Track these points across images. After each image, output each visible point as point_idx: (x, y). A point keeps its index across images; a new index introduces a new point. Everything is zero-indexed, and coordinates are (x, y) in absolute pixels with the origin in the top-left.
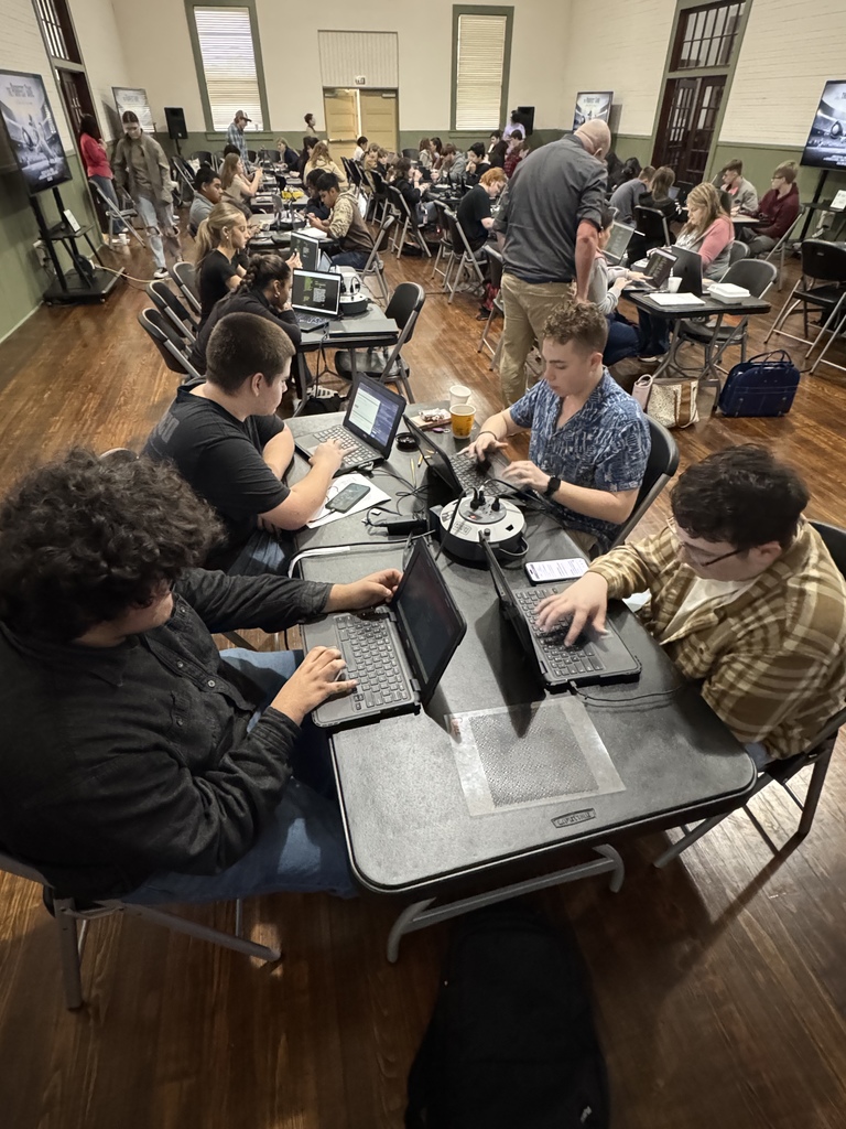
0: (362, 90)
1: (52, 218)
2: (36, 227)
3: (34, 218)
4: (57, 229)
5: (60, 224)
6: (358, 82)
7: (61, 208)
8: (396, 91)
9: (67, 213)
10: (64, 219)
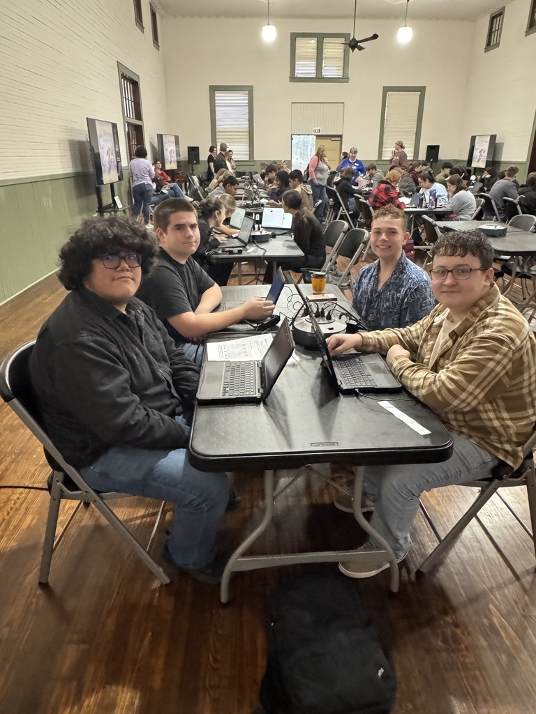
0: (318, 137)
1: (107, 200)
2: (97, 205)
3: (97, 199)
4: (108, 207)
5: (111, 204)
6: (315, 131)
7: (113, 195)
8: (341, 136)
9: (116, 198)
10: (114, 201)
